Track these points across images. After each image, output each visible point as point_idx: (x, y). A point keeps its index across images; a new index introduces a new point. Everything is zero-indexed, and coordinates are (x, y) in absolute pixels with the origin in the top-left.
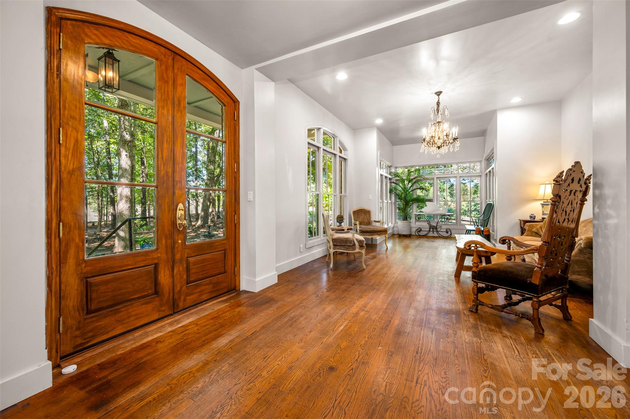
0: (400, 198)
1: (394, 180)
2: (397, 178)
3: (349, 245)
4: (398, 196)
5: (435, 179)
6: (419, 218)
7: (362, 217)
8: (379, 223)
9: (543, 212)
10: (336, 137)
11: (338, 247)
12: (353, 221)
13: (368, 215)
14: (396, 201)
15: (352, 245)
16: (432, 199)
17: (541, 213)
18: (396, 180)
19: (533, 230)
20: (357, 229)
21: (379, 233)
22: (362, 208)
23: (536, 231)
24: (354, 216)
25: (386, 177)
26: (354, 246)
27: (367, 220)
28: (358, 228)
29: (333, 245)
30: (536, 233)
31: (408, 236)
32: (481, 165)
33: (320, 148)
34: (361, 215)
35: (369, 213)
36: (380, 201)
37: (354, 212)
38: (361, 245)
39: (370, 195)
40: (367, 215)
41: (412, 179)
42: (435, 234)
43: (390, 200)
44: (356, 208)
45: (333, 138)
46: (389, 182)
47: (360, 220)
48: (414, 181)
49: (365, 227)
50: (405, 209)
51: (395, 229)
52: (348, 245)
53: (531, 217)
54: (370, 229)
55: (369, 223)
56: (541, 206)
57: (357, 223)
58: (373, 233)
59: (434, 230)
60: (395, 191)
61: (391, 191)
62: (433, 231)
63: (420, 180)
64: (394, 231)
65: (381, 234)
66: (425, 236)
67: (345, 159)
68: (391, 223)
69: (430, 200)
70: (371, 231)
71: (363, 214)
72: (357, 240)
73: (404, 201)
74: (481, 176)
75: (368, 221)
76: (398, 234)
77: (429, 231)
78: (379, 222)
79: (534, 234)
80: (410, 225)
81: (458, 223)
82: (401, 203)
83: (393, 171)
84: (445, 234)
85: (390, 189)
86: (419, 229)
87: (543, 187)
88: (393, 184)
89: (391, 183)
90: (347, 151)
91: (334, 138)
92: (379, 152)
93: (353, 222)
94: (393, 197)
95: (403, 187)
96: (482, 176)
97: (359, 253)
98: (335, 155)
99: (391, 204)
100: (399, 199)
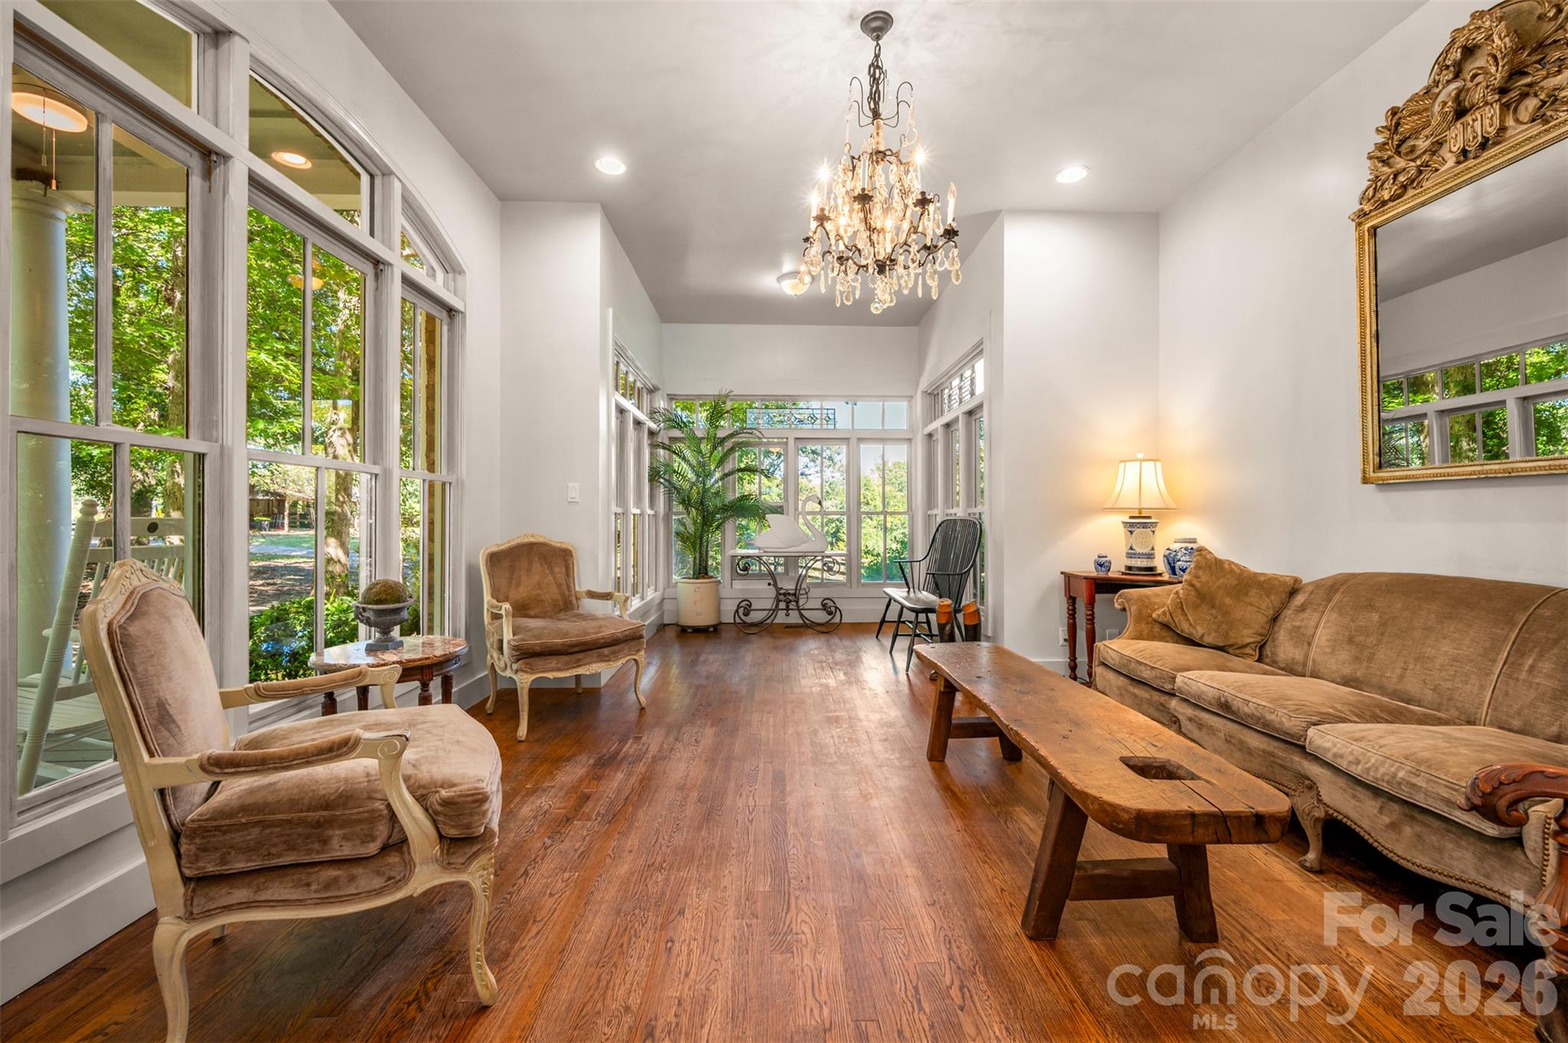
0: (686, 502)
1: (662, 437)
2: (677, 433)
3: (347, 851)
4: (678, 492)
5: (791, 442)
6: (742, 568)
7: (531, 582)
8: (610, 603)
9: (1131, 548)
10: (387, 173)
11: (241, 894)
12: (487, 597)
13: (559, 570)
14: (670, 509)
15: (373, 848)
16: (781, 507)
17: (1124, 550)
18: (673, 440)
19: (1154, 615)
20: (501, 641)
21: (606, 651)
22: (533, 540)
23: (1167, 619)
24: (491, 575)
25: (638, 423)
26: (394, 859)
27: (554, 589)
28: (508, 635)
29: (186, 880)
30: (1165, 626)
31: (710, 632)
32: (910, 409)
33: (225, 158)
34: (529, 570)
35: (566, 561)
36: (615, 509)
37: (494, 559)
38: (453, 832)
39: (570, 485)
40: (557, 570)
41: (723, 441)
42: (794, 618)
43: (652, 505)
44: (501, 539)
45: (365, 178)
46: (646, 441)
47: (522, 592)
48: (728, 445)
49: (542, 629)
50: (701, 538)
51: (668, 606)
52: (337, 854)
53: (1101, 566)
54: (566, 634)
55: (566, 604)
56: (1122, 531)
57: (503, 612)
58: (580, 656)
59: (791, 607)
60: (667, 477)
61: (654, 476)
62: (787, 609)
63: (747, 444)
64: (662, 616)
65: (614, 653)
66: (764, 628)
67: (451, 311)
68: (653, 587)
69: (778, 510)
70: (572, 646)
71: (537, 566)
72: (422, 794)
73: (697, 509)
74: (910, 440)
75: (562, 595)
76: (677, 625)
77: (776, 609)
78: (606, 596)
79: (1157, 628)
80: (717, 591)
81: (854, 580)
82: (689, 520)
83: (662, 406)
84: (821, 617)
85: (652, 468)
86: (743, 604)
87: (1132, 468)
88: (661, 451)
89: (654, 446)
90: (459, 278)
91: (372, 177)
92: (611, 311)
93: (486, 606)
94: (662, 497)
95: (694, 462)
96: (913, 442)
97: (436, 896)
98: (377, 263)
99: (653, 520)
100: (683, 502)
